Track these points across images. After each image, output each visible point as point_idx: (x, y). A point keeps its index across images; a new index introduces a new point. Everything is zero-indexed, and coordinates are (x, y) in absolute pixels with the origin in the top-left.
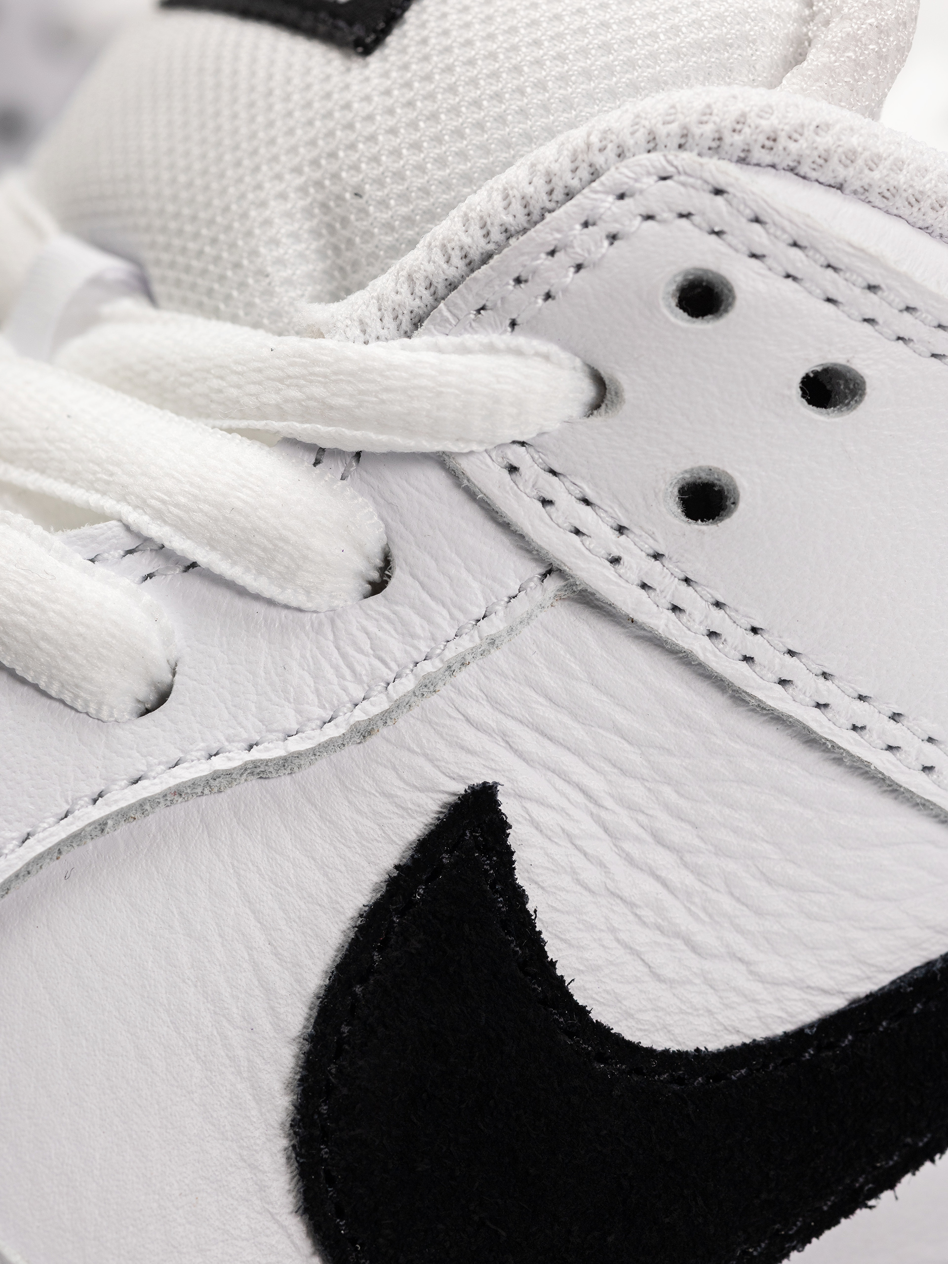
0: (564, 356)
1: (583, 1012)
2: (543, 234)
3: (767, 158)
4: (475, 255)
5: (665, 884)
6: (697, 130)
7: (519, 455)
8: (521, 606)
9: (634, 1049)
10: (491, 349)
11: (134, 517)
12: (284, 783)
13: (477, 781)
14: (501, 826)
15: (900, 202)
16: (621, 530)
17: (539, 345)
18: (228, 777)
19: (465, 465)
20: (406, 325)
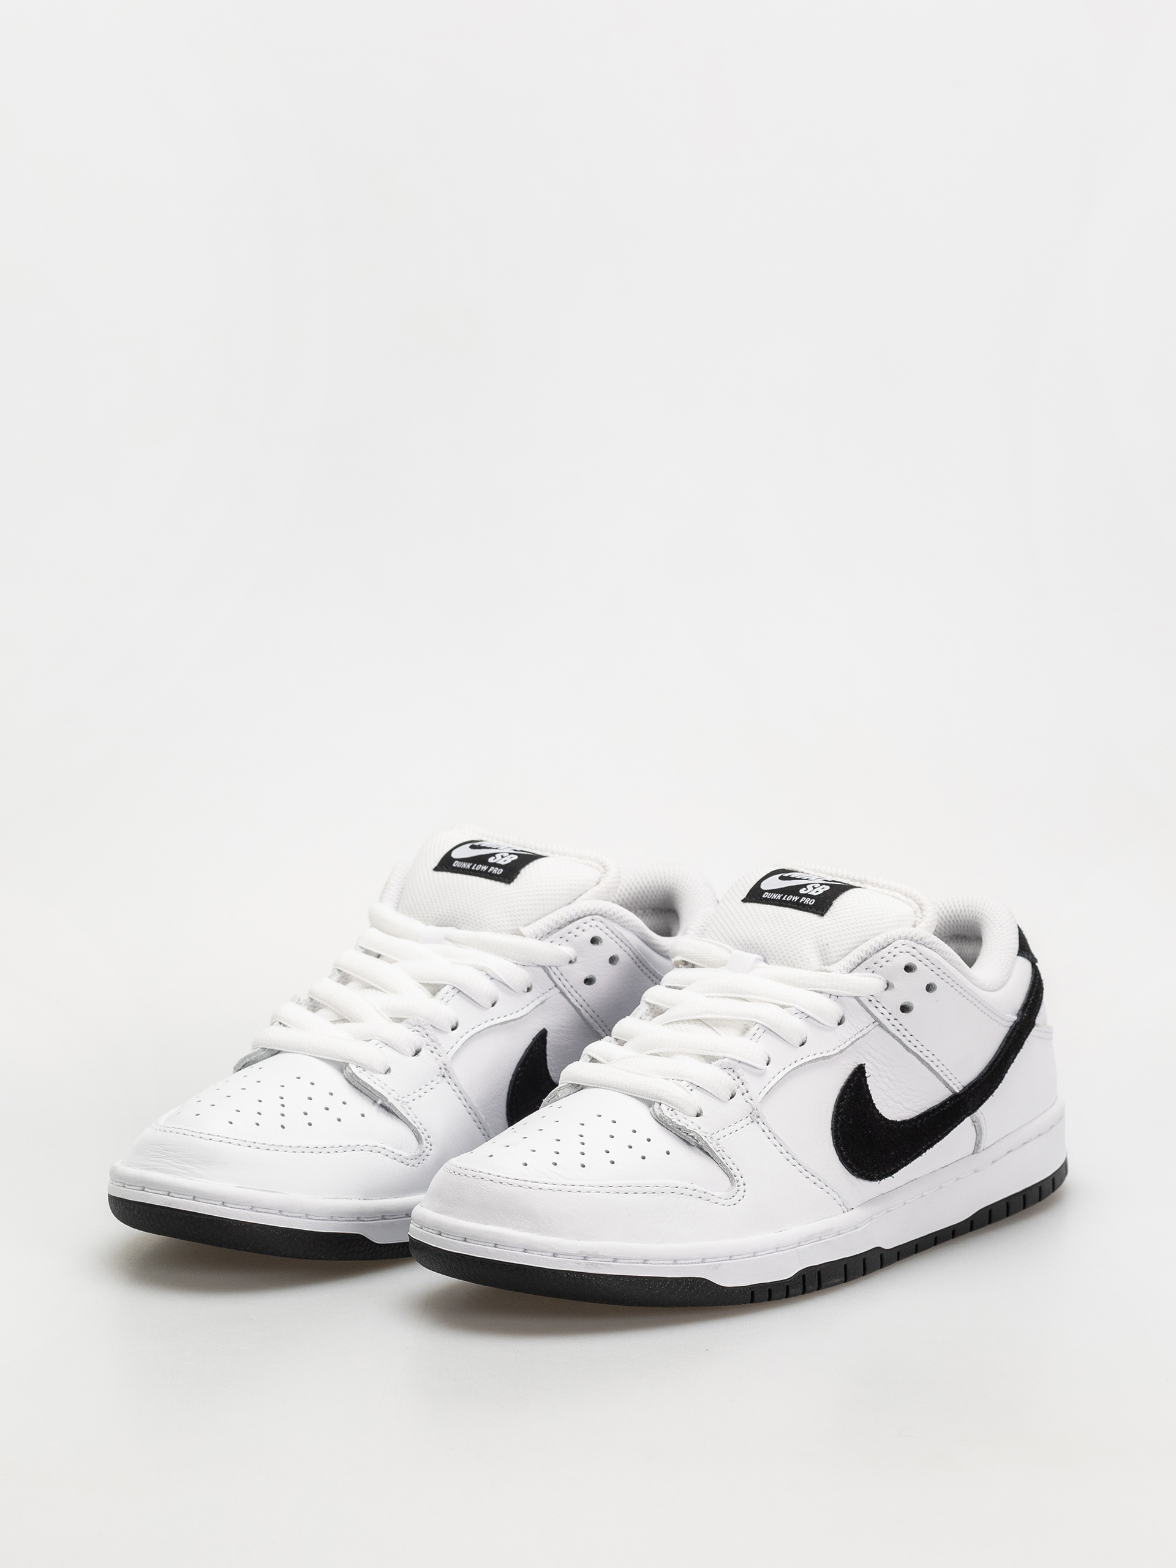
0: (883, 978)
1: (878, 1111)
2: (881, 954)
3: (920, 942)
4: (864, 958)
5: (889, 1087)
6: (908, 936)
7: (871, 998)
8: (870, 1028)
9: (886, 1119)
10: (870, 976)
11: (797, 1007)
12: (827, 1061)
13: (859, 1064)
14: (864, 1072)
15: (940, 952)
16: (890, 1014)
17: (878, 976)
18: (818, 1059)
19: (861, 998)
20: (849, 971)
